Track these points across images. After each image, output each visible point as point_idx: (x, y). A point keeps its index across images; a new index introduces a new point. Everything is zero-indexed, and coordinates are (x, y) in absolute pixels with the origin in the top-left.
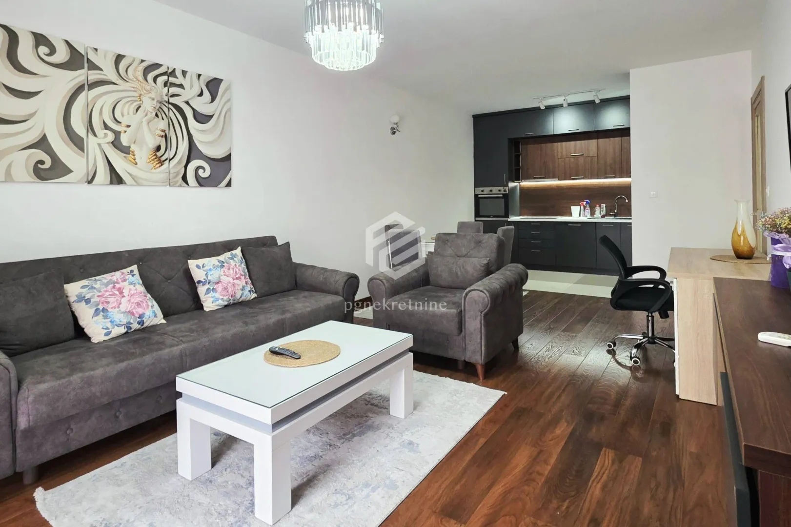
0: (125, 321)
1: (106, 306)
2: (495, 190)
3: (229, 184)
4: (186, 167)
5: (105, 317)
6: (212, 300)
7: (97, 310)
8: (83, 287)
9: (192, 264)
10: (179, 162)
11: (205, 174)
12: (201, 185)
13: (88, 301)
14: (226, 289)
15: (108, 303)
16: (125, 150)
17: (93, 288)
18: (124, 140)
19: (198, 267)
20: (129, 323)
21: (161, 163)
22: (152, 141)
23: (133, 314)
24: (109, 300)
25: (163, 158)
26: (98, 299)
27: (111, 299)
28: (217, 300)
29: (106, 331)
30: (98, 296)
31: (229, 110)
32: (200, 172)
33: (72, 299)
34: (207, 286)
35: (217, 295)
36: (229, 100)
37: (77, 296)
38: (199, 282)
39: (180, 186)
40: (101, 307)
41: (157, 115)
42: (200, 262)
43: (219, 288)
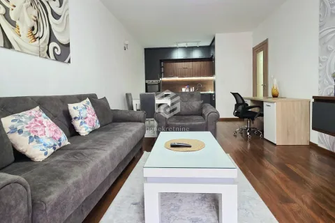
0: (52, 144)
1: (36, 134)
2: (154, 81)
3: (69, 62)
4: (48, 45)
5: (38, 142)
6: (84, 129)
7: (31, 137)
8: (13, 121)
9: (71, 106)
10: (45, 41)
11: (58, 52)
12: (57, 60)
13: (20, 132)
14: (90, 121)
15: (36, 131)
16: (13, 24)
17: (20, 121)
18: (12, 15)
19: (74, 108)
20: (55, 145)
21: (35, 39)
22: (30, 23)
23: (55, 138)
24: (36, 129)
25: (36, 36)
26: (28, 130)
27: (38, 129)
28: (88, 128)
29: (44, 152)
30: (27, 127)
31: (68, 15)
32: (56, 50)
33: (7, 130)
34: (80, 121)
35: (87, 126)
36: (68, 9)
37: (10, 128)
38: (75, 118)
39: (46, 58)
40: (33, 135)
41: (31, 4)
42: (75, 105)
43: (87, 120)
